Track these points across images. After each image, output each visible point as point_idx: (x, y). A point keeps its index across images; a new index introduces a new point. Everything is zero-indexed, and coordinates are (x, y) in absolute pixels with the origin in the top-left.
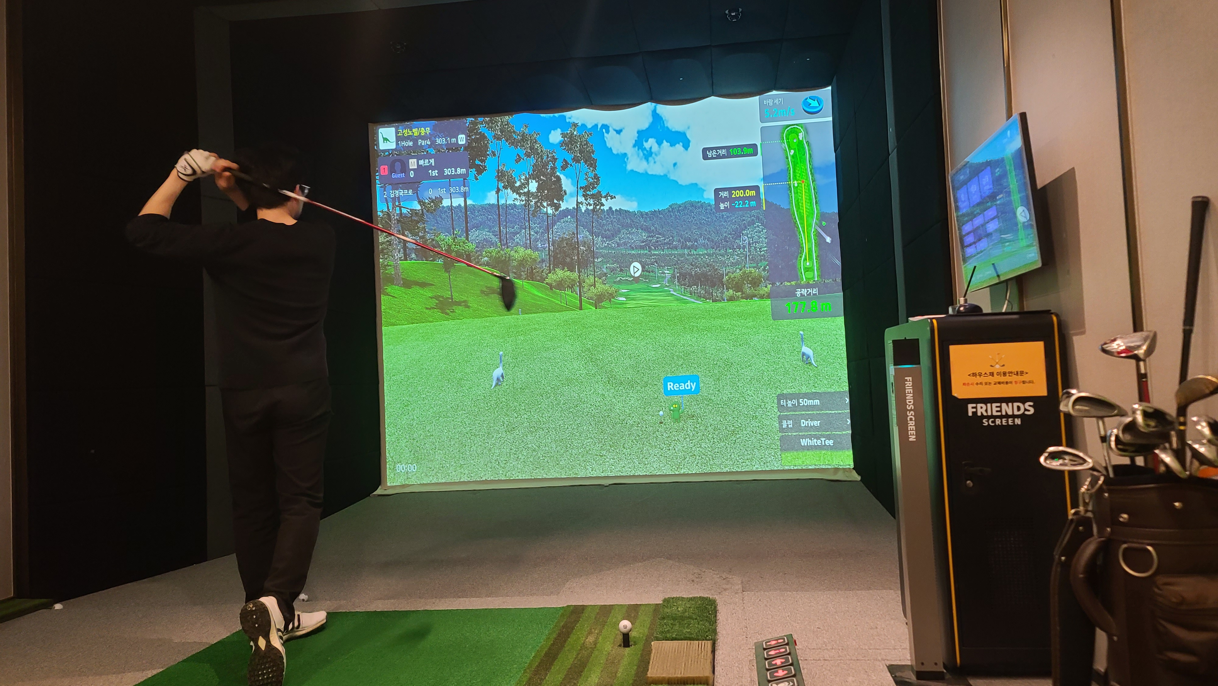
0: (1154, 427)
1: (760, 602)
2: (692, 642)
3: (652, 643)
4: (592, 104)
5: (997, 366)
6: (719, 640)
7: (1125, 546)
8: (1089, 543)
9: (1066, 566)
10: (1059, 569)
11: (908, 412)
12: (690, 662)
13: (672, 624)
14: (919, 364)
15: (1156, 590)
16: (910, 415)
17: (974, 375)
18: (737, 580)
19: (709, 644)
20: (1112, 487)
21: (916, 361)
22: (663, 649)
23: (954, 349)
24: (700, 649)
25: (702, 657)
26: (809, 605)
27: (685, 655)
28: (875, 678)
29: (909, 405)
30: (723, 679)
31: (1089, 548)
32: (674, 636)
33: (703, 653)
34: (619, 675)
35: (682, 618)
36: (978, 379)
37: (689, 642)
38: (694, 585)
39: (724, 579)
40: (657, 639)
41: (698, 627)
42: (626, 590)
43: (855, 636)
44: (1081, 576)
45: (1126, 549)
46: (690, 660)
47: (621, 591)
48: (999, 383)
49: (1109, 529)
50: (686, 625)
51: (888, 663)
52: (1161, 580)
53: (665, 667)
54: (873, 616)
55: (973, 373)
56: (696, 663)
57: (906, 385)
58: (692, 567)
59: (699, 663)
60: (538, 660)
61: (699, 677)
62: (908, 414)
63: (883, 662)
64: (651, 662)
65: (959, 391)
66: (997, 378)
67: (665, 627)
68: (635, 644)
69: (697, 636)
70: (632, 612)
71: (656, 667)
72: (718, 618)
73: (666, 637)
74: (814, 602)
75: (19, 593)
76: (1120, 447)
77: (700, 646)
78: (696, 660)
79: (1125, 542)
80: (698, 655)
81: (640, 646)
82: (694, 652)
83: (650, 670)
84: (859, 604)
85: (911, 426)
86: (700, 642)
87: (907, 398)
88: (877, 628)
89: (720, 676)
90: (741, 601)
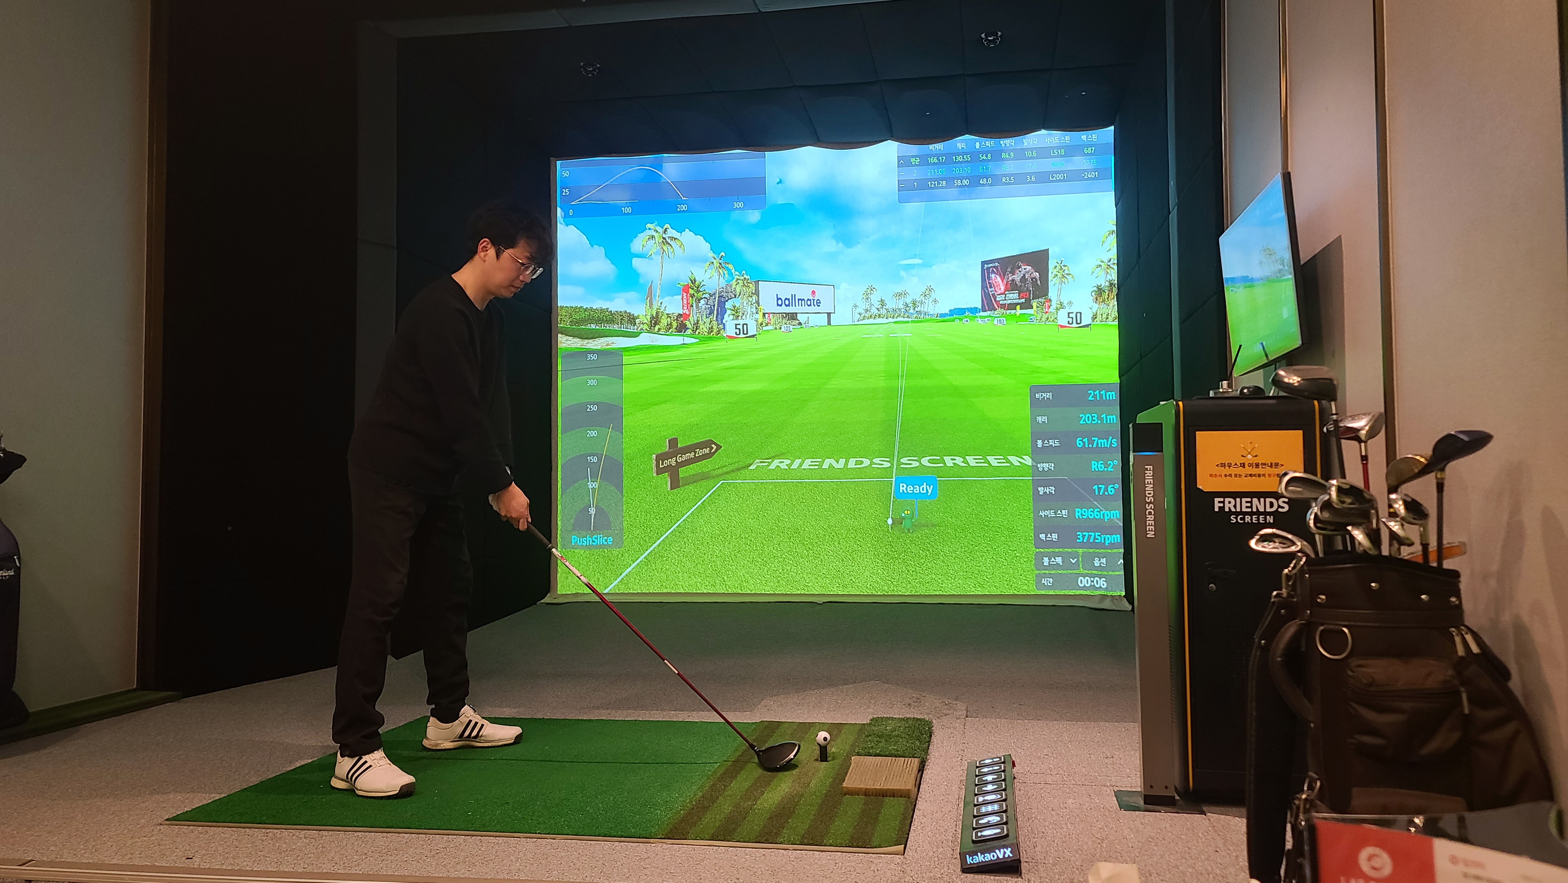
0: (1351, 504)
1: (984, 728)
2: (897, 758)
3: (853, 758)
4: (819, 141)
5: (1249, 456)
6: (929, 761)
7: (1322, 628)
8: (1289, 626)
9: (1265, 650)
10: (1258, 653)
11: (1147, 505)
12: (892, 776)
13: (877, 741)
14: (1162, 451)
15: (1350, 673)
16: (1150, 508)
17: (1223, 465)
18: (961, 708)
19: (916, 762)
20: (1311, 568)
21: (1158, 447)
22: (864, 763)
23: (1202, 438)
24: (905, 765)
25: (907, 772)
26: (1041, 733)
27: (887, 769)
28: (1098, 801)
29: (1149, 497)
30: (928, 795)
31: (1290, 630)
32: (878, 752)
33: (908, 769)
34: (812, 785)
35: (890, 736)
36: (1227, 471)
37: (894, 758)
38: (910, 709)
39: (946, 704)
40: (858, 754)
41: (906, 746)
42: (830, 711)
43: (1086, 763)
44: (1279, 659)
45: (1322, 631)
46: (892, 775)
47: (825, 711)
48: (1251, 475)
49: (1308, 612)
50: (893, 743)
51: (1116, 789)
52: (1354, 662)
53: (863, 779)
54: (1112, 746)
55: (1222, 464)
56: (898, 777)
57: (1146, 475)
58: (910, 691)
59: (902, 777)
60: (723, 769)
61: (900, 789)
62: (1147, 508)
63: (1111, 788)
64: (848, 774)
65: (1204, 484)
66: (1249, 470)
67: (869, 743)
68: (834, 759)
69: (904, 753)
70: (835, 729)
71: (853, 779)
72: (932, 741)
73: (869, 752)
74: (1047, 731)
75: (144, 684)
76: (1318, 525)
77: (906, 762)
78: (899, 775)
79: (1322, 625)
80: (902, 770)
81: (838, 761)
82: (898, 767)
83: (846, 781)
84: (1099, 735)
85: (1149, 520)
86: (907, 759)
87: (1147, 489)
88: (1113, 757)
89: (925, 792)
90: (962, 727)
